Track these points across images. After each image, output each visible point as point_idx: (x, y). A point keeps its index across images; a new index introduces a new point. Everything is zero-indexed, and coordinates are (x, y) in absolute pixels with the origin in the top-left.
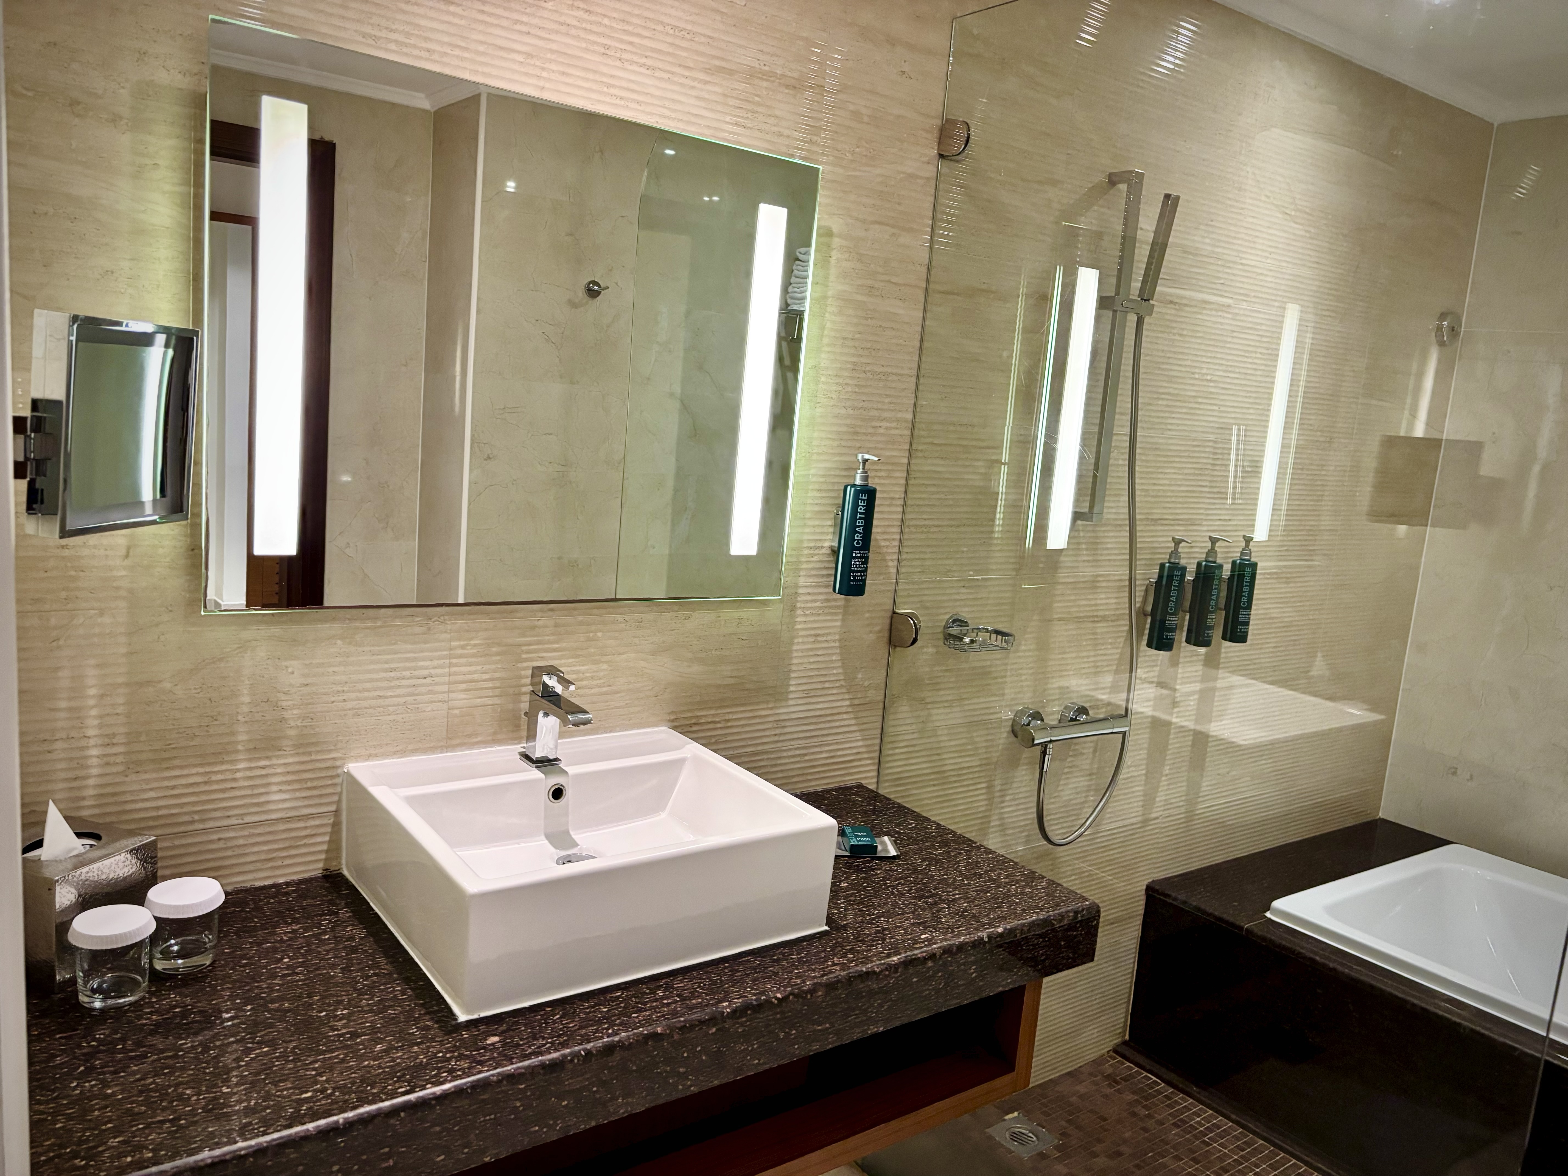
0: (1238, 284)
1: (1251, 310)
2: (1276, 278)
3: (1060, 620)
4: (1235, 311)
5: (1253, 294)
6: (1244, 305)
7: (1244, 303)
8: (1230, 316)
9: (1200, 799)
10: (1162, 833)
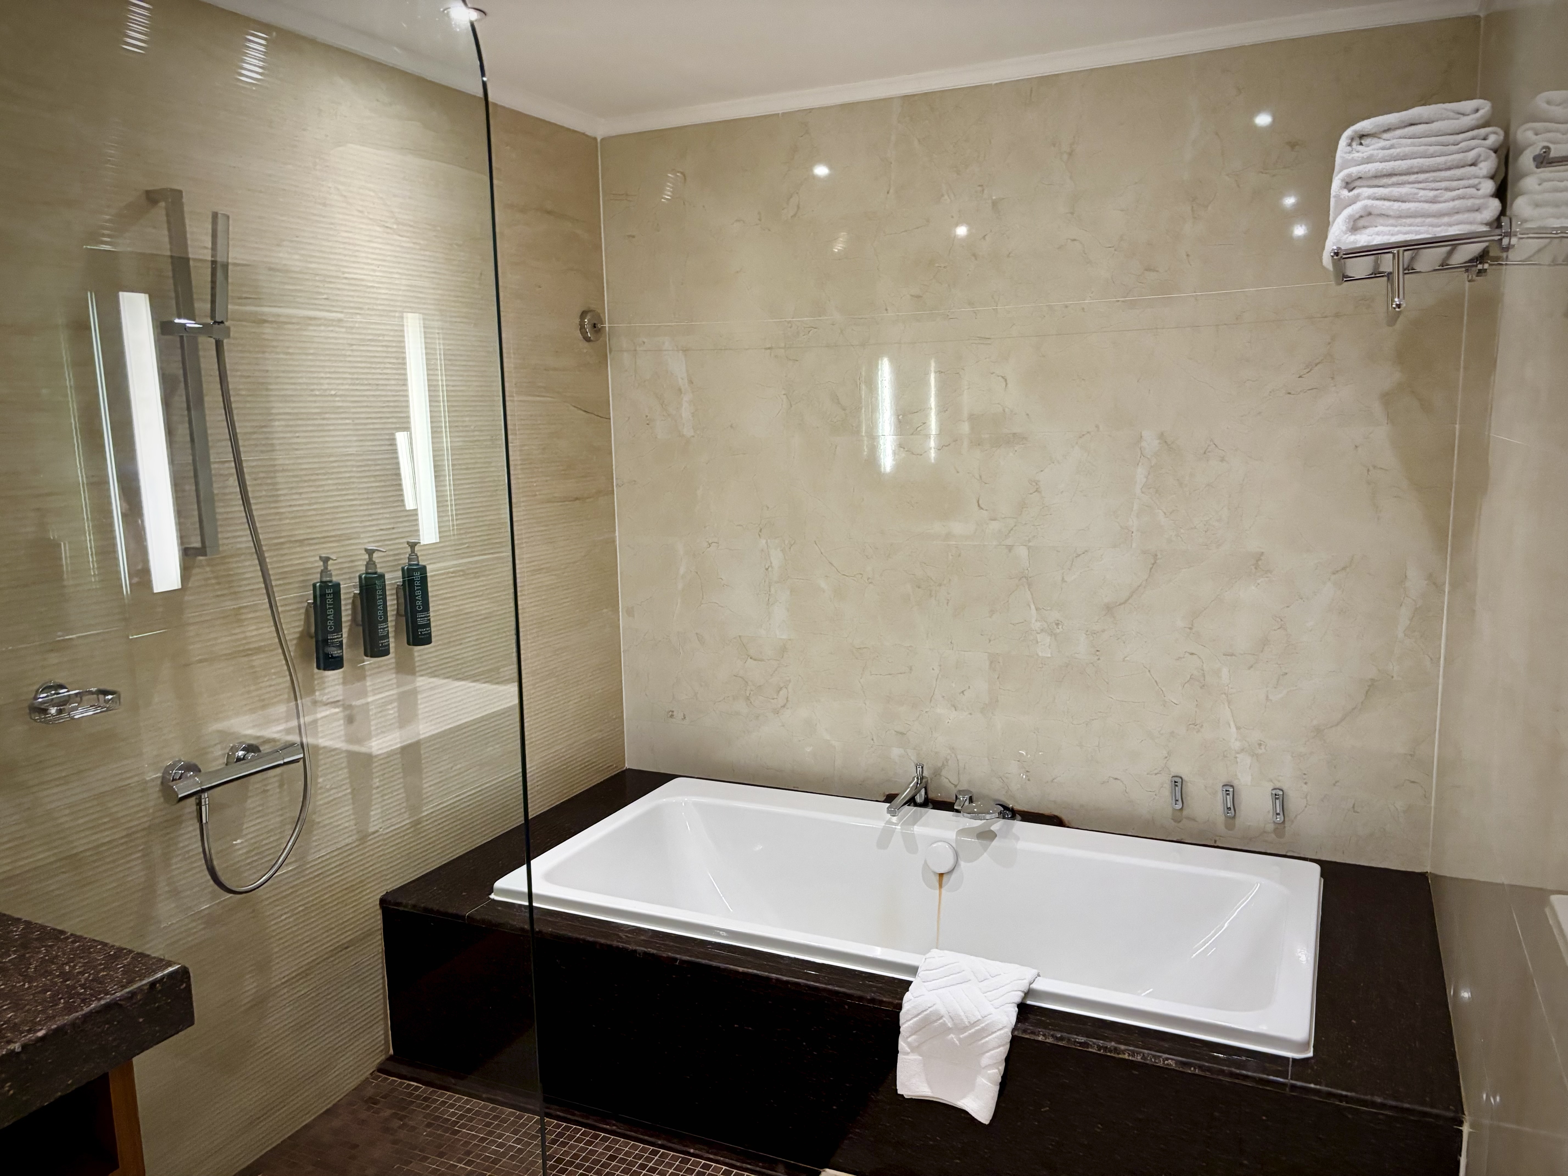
0: (346, 299)
1: (366, 323)
2: (390, 289)
3: (200, 661)
4: (348, 325)
5: (367, 307)
6: (358, 318)
7: (358, 317)
8: (344, 330)
9: (425, 801)
10: (386, 844)
